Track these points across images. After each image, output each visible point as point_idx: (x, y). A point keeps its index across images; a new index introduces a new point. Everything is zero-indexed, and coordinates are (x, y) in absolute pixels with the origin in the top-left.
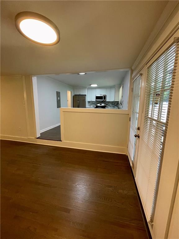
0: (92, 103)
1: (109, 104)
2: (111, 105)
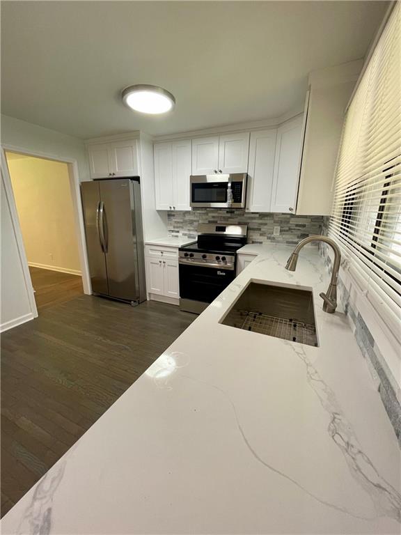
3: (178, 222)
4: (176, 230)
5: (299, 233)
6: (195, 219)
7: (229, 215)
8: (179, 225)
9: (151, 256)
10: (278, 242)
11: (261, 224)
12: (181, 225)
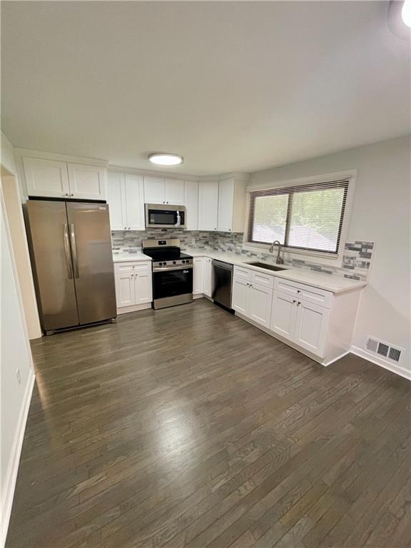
0: (125, 239)
1: (186, 240)
2: (193, 243)
3: (119, 240)
4: (117, 247)
5: (204, 241)
6: (136, 236)
7: (164, 232)
8: (119, 243)
9: (119, 272)
10: (195, 248)
11: (184, 238)
12: (121, 243)
